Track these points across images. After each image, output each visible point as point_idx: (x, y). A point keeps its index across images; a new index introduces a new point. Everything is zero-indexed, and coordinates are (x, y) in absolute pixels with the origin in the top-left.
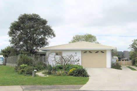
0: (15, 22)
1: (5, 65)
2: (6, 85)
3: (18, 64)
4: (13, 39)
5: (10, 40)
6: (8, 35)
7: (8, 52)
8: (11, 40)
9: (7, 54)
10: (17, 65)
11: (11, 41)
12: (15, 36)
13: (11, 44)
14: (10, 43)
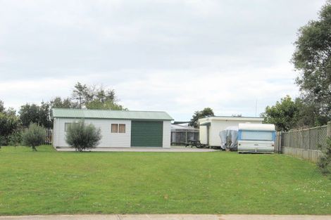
0: (313, 23)
1: (281, 152)
2: (304, 212)
3: (327, 151)
4: (307, 75)
5: (298, 78)
6: (293, 66)
7: (286, 114)
8: (301, 79)
9: (284, 120)
10: (323, 155)
11: (301, 82)
12: (313, 68)
13: (301, 90)
14: (299, 87)
